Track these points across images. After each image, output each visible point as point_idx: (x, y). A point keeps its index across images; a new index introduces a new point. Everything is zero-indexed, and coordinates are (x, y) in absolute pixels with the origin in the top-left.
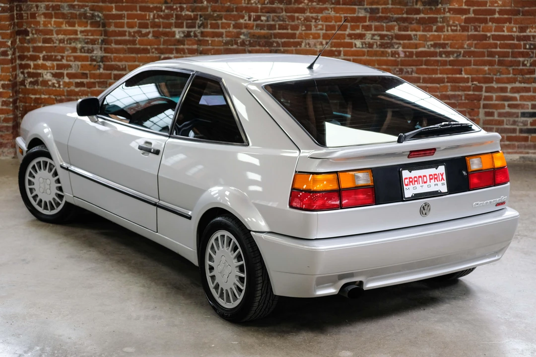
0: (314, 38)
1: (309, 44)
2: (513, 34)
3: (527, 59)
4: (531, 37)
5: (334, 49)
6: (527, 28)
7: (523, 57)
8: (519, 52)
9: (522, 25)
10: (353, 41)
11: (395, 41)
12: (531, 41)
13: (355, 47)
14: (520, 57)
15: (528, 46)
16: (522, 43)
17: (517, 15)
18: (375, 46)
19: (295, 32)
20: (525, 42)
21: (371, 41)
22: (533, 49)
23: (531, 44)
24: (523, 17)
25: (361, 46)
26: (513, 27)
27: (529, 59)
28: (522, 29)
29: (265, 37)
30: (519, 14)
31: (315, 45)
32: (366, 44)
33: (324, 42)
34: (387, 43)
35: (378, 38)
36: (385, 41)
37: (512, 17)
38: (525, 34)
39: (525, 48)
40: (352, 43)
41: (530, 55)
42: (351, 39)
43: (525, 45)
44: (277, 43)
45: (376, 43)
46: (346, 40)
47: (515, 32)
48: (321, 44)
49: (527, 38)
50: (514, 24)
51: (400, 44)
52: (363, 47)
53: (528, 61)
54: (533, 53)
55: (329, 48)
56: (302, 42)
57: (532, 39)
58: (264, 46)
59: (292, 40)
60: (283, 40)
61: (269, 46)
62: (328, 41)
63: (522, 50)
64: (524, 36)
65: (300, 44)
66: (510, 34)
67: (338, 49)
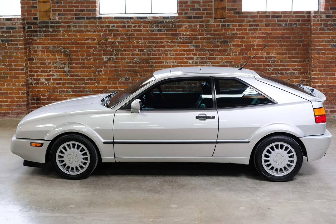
0: (169, 60)
1: (167, 62)
5: (179, 65)
6: (270, 53)
7: (268, 67)
8: (267, 64)
9: (267, 52)
10: (188, 60)
11: (208, 60)
13: (189, 63)
15: (270, 62)
17: (265, 47)
18: (198, 63)
19: (160, 57)
20: (269, 60)
21: (197, 61)
22: (273, 63)
23: (272, 61)
24: (268, 48)
25: (192, 63)
26: (263, 53)
28: (268, 54)
29: (146, 59)
31: (170, 63)
32: (194, 62)
33: (174, 61)
34: (204, 61)
35: (200, 59)
36: (203, 60)
37: (263, 48)
38: (269, 56)
40: (188, 61)
41: (272, 66)
42: (187, 60)
44: (152, 62)
45: (199, 61)
46: (185, 60)
47: (264, 55)
48: (173, 62)
49: (270, 58)
50: (264, 51)
51: (210, 61)
52: (193, 64)
53: (271, 68)
55: (177, 64)
56: (164, 61)
57: (272, 58)
58: (146, 64)
59: (159, 61)
60: (155, 61)
61: (148, 64)
62: (176, 61)
65: (163, 62)
66: (262, 56)
67: (181, 64)
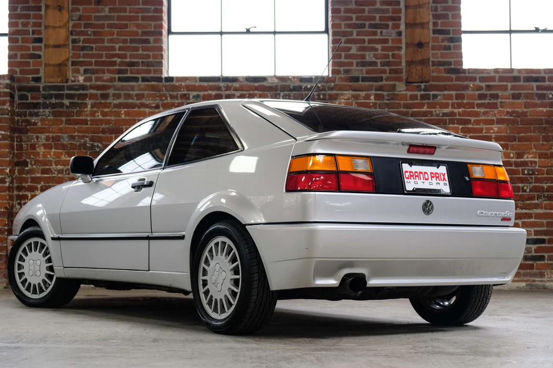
2: (510, 159)
3: (526, 184)
4: (529, 163)
6: (524, 154)
7: (522, 183)
8: (518, 178)
9: (519, 151)
12: (528, 166)
14: (519, 183)
15: (526, 172)
16: (520, 168)
17: (513, 141)
20: (523, 168)
22: (531, 175)
23: (529, 170)
24: (519, 143)
26: (511, 153)
27: (528, 185)
28: (520, 155)
30: (516, 140)
37: (509, 143)
38: (522, 160)
39: (524, 174)
41: (529, 180)
43: (523, 170)
47: (513, 158)
49: (525, 164)
50: (511, 150)
53: (527, 186)
54: (532, 178)
57: (530, 165)
63: (521, 176)
64: (522, 162)
66: (507, 160)
